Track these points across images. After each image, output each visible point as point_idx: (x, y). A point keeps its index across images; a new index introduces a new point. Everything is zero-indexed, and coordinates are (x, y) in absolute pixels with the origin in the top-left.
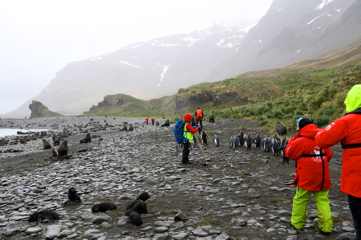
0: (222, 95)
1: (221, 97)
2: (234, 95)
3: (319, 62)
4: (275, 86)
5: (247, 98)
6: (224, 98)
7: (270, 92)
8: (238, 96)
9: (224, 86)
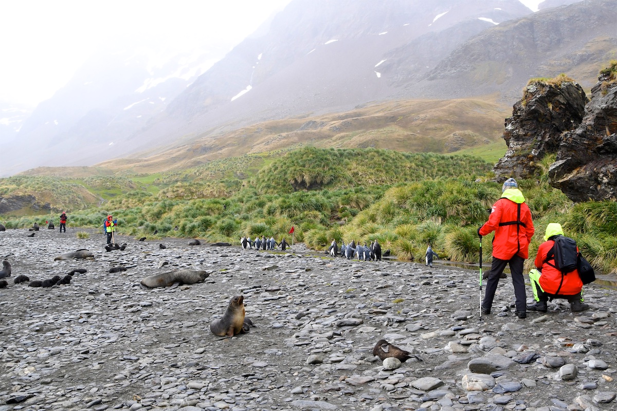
0: (11, 199)
1: (9, 202)
2: (29, 199)
3: (141, 164)
4: (87, 190)
5: (49, 204)
6: (14, 202)
7: (81, 199)
8: (36, 202)
9: (14, 186)
